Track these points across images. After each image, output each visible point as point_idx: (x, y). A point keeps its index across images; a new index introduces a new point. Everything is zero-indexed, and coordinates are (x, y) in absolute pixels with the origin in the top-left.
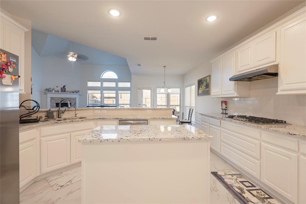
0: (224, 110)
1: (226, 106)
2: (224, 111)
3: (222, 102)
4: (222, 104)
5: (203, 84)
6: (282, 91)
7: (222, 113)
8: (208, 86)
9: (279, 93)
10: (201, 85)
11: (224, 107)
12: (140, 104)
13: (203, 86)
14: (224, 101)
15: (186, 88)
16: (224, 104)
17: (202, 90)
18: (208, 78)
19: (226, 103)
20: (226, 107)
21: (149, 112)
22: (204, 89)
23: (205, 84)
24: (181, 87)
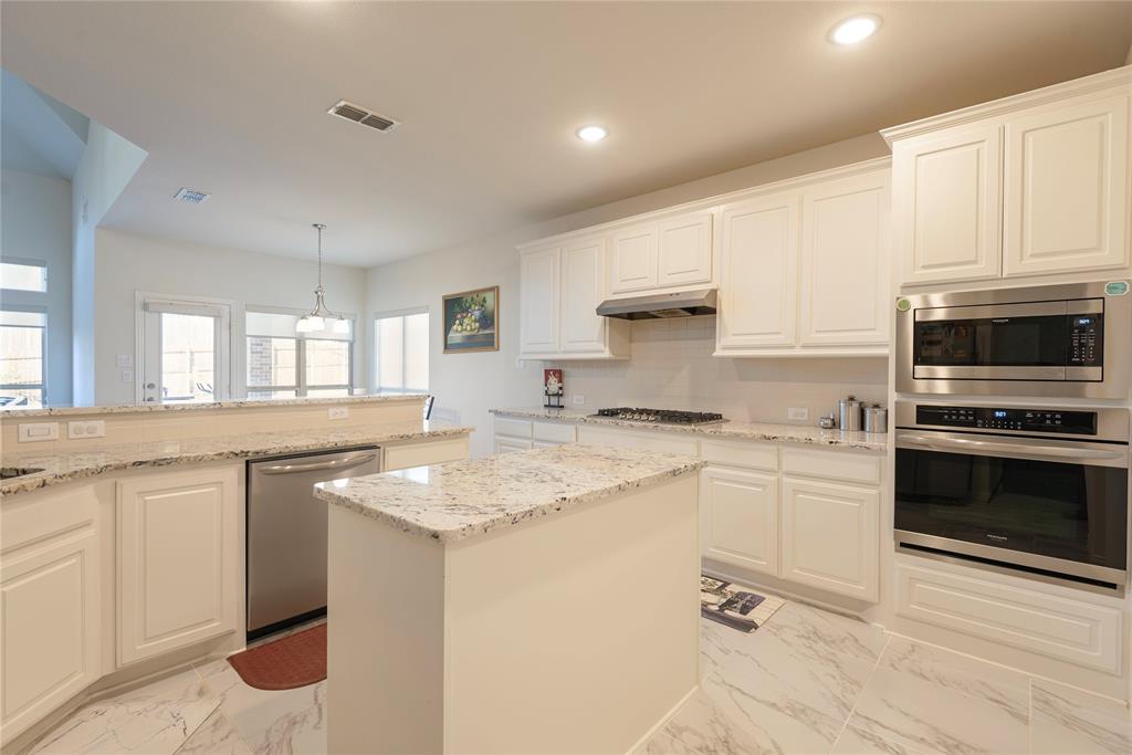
0: (554, 395)
1: (560, 385)
2: (554, 401)
3: (547, 372)
4: (547, 379)
5: (466, 310)
6: (724, 348)
7: (546, 406)
8: (488, 320)
9: (719, 353)
10: (459, 316)
11: (554, 386)
12: (151, 386)
13: (466, 321)
14: (555, 372)
15: (377, 322)
16: (553, 380)
17: (466, 333)
18: (490, 297)
19: (559, 375)
20: (561, 388)
21: (337, 417)
22: (471, 330)
23: (477, 313)
24: (356, 316)
